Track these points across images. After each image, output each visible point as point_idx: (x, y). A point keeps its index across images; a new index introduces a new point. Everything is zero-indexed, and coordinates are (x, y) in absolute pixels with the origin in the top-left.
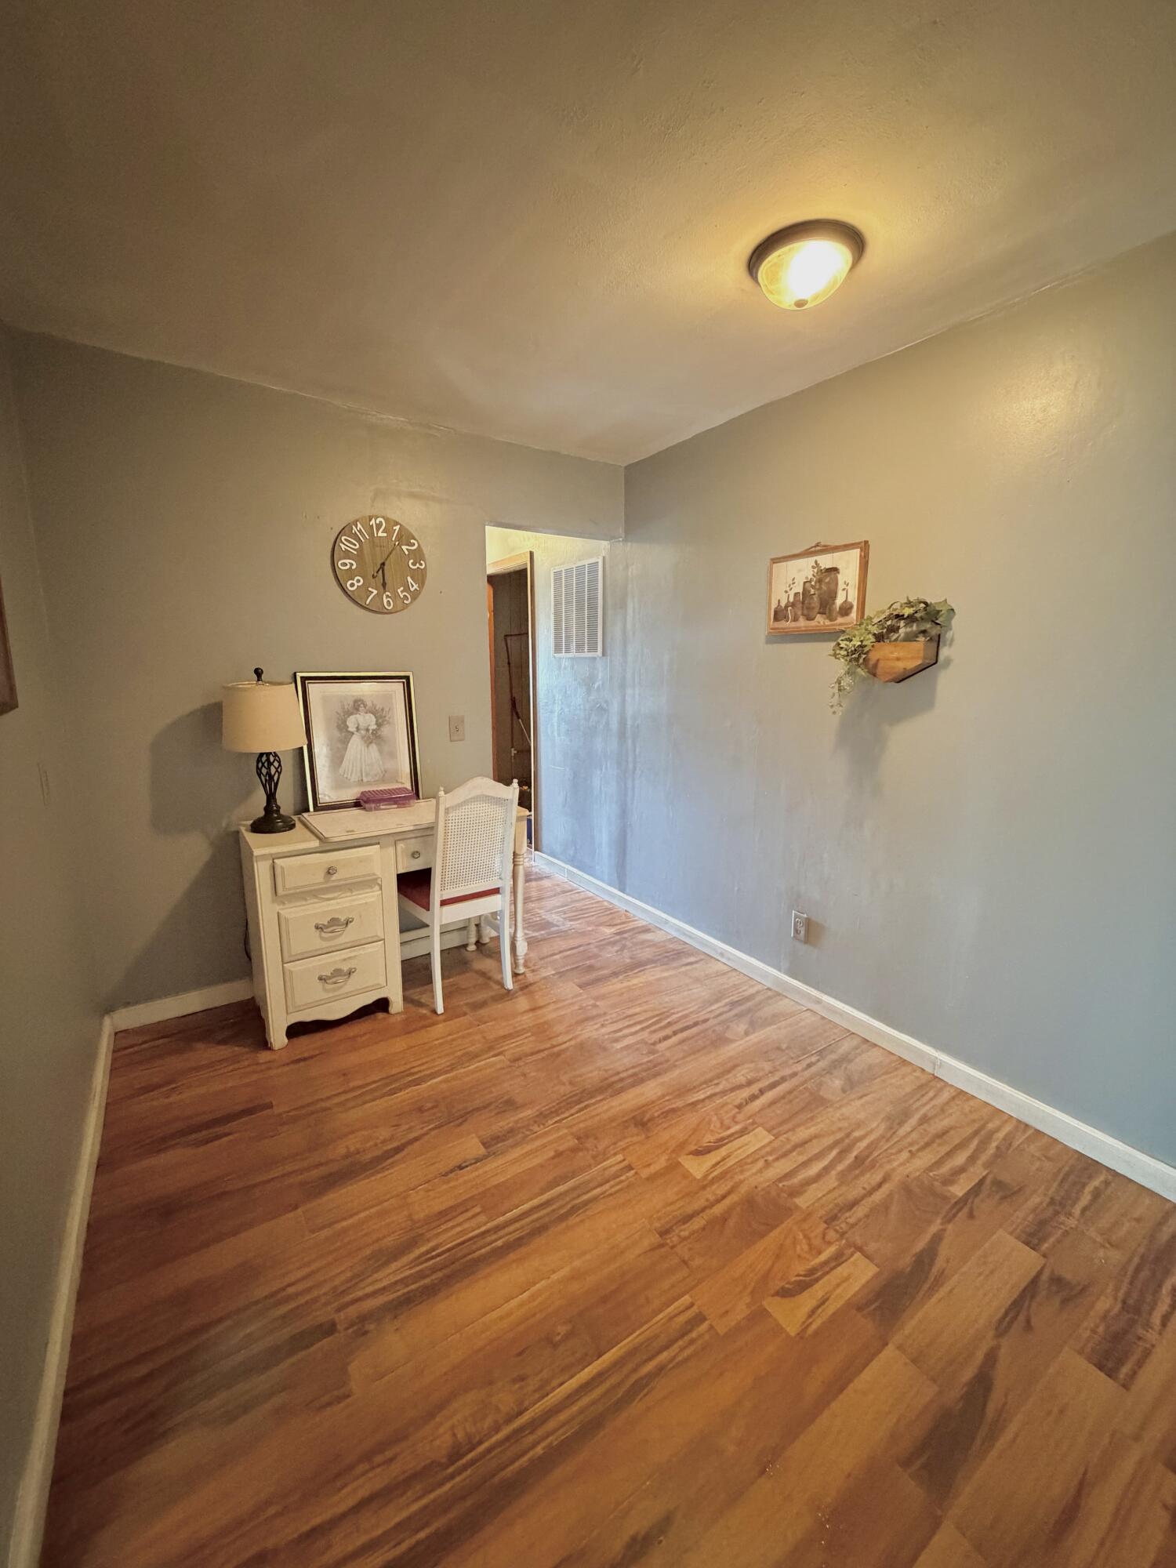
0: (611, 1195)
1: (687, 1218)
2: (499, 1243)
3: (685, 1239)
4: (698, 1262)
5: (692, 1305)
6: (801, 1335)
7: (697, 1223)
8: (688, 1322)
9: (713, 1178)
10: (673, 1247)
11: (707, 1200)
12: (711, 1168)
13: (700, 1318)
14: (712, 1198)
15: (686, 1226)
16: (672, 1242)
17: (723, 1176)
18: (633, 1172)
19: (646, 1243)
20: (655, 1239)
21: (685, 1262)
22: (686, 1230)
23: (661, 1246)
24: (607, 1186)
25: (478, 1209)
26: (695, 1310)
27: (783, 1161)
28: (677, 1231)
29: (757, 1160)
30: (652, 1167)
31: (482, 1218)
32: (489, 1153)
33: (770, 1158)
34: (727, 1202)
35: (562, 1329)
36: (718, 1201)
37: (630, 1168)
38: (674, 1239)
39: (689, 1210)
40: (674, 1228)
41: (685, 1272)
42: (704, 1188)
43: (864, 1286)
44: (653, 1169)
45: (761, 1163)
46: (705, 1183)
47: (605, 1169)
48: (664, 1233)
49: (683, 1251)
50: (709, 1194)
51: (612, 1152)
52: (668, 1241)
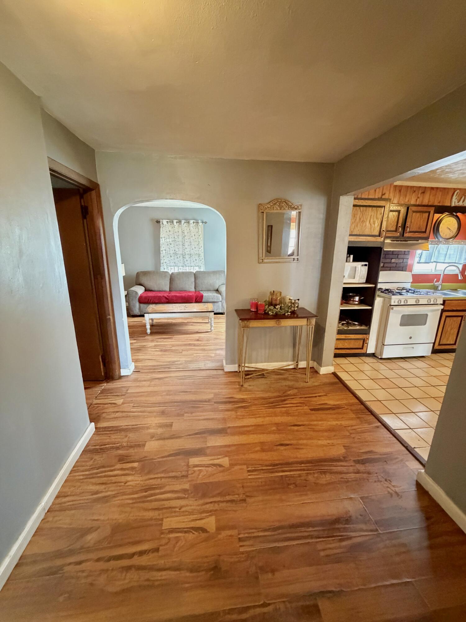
0: (256, 529)
1: (232, 501)
2: (311, 529)
3: (238, 494)
4: (238, 485)
5: (249, 475)
6: (226, 456)
7: (228, 498)
8: (252, 472)
9: (208, 513)
10: (244, 494)
11: (219, 505)
12: (205, 518)
13: (249, 471)
14: (216, 505)
15: (234, 499)
16: (243, 495)
17: (204, 512)
18: (240, 536)
19: (252, 500)
20: (248, 500)
21: (243, 487)
22: (235, 497)
23: (247, 496)
24: (255, 534)
25: (322, 554)
26: (249, 474)
27: (174, 506)
28: (239, 499)
29: (183, 512)
30: (229, 534)
31: (319, 547)
32: (316, 599)
33: (177, 510)
34: (212, 500)
35: (291, 487)
36: (215, 502)
37: (240, 540)
38: (242, 496)
39: (229, 504)
40: (239, 500)
41: (245, 484)
42: (216, 510)
43: (198, 457)
44: (229, 532)
45: (182, 510)
46: (213, 513)
47: (252, 545)
48: (244, 500)
49: (241, 491)
50: (216, 507)
51: (244, 556)
52: (244, 496)
